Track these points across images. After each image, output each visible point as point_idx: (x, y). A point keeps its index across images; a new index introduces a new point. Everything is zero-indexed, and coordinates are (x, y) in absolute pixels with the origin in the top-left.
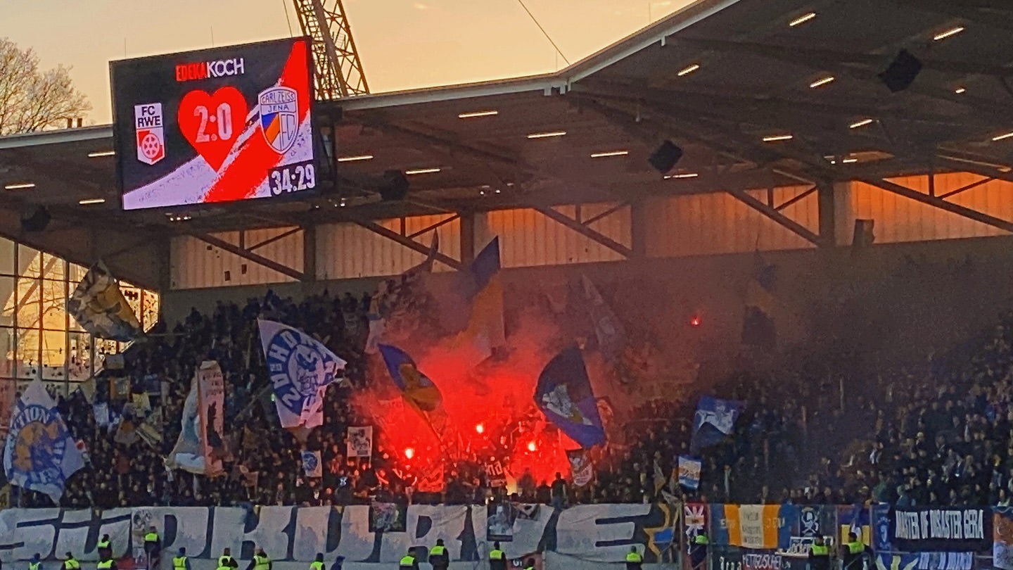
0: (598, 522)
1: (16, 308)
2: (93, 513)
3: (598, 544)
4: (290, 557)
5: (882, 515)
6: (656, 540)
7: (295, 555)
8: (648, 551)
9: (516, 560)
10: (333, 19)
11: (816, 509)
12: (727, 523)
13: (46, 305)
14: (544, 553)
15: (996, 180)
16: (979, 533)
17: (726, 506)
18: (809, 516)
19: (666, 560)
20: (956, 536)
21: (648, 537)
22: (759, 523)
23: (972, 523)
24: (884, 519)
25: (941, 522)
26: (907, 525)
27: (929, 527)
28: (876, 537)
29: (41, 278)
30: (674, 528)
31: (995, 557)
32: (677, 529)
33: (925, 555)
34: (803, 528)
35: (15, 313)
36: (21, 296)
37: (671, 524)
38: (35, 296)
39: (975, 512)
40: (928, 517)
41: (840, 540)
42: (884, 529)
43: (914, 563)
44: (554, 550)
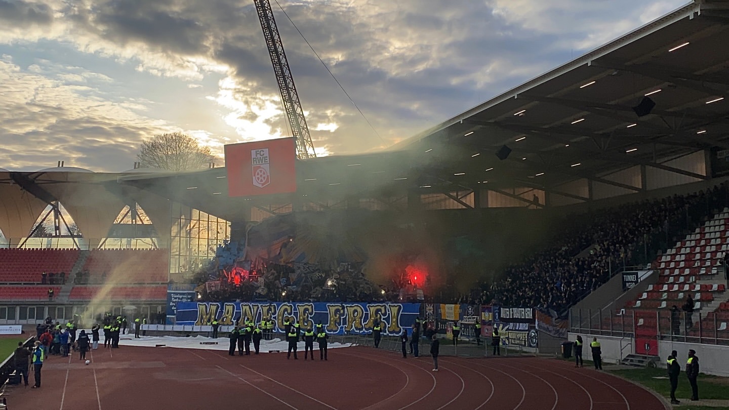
1: (190, 230)
5: (496, 309)
10: (303, 129)
11: (473, 306)
12: (442, 311)
13: (201, 229)
15: (536, 190)
16: (531, 316)
17: (441, 305)
18: (470, 309)
20: (523, 318)
22: (453, 311)
23: (528, 313)
24: (497, 311)
25: (517, 313)
26: (505, 313)
27: (513, 314)
28: (494, 317)
29: (199, 220)
31: (536, 325)
33: (511, 324)
34: (468, 313)
35: (190, 231)
36: (192, 226)
38: (197, 226)
39: (529, 309)
40: (513, 310)
41: (481, 318)
42: (497, 314)
43: (507, 327)
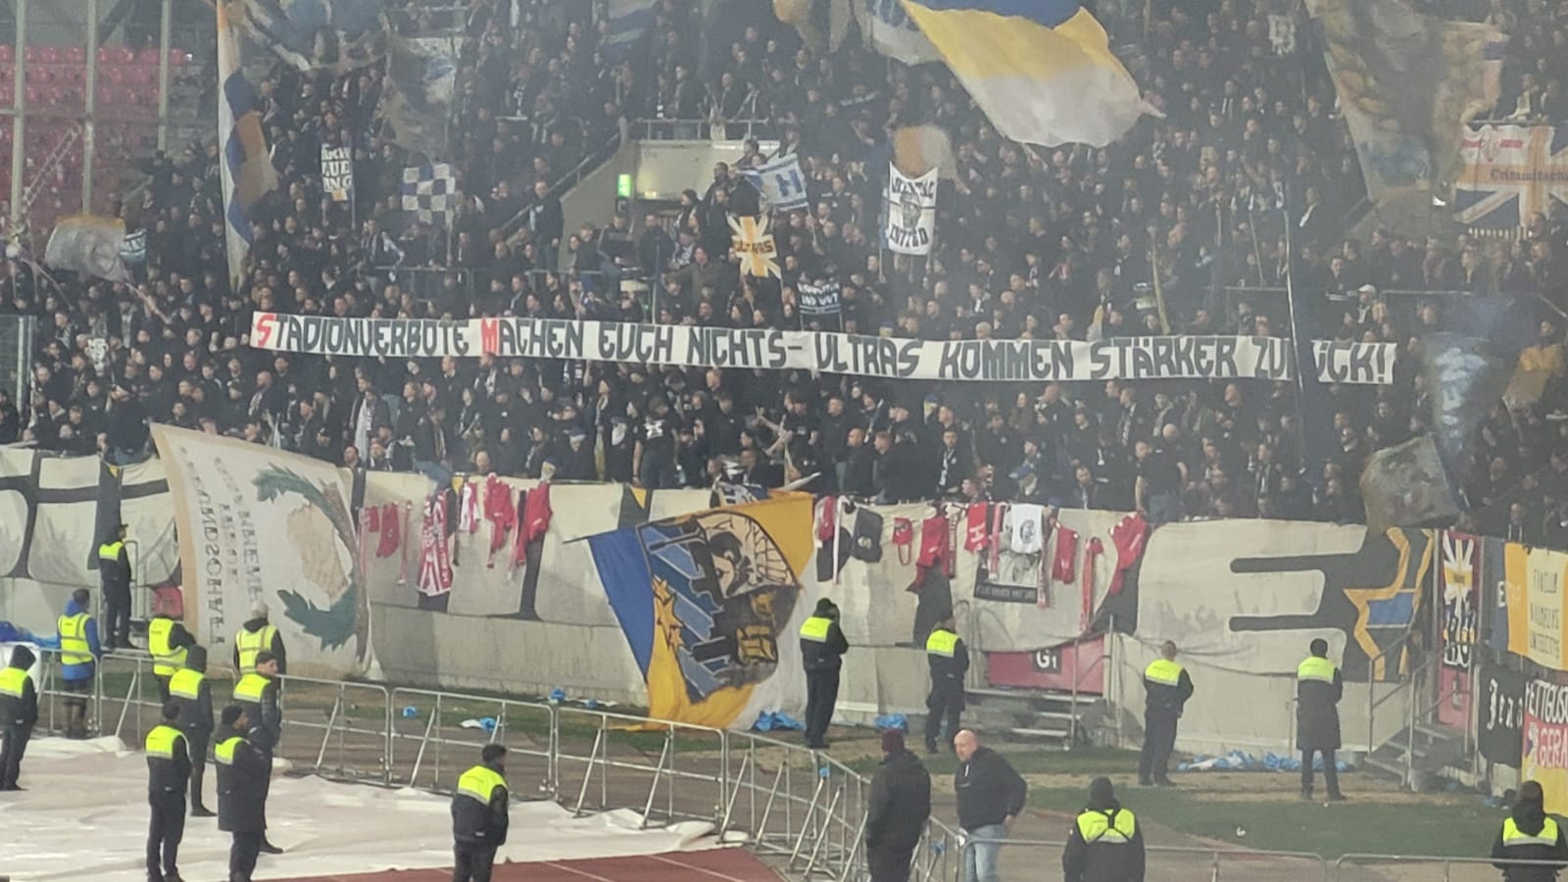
0: (1240, 566)
2: (105, 470)
3: (1238, 624)
4: (528, 610)
6: (1373, 620)
7: (539, 608)
8: (1353, 647)
9: (1043, 652)
14: (1107, 638)
19: (1392, 676)
21: (1355, 614)
30: (1417, 592)
32: (1427, 598)
37: (1409, 582)
44: (1131, 633)
